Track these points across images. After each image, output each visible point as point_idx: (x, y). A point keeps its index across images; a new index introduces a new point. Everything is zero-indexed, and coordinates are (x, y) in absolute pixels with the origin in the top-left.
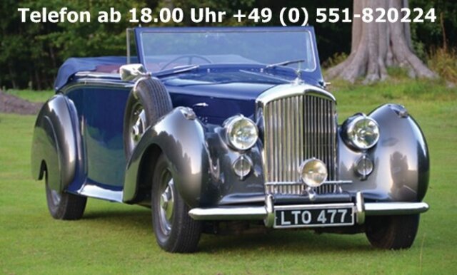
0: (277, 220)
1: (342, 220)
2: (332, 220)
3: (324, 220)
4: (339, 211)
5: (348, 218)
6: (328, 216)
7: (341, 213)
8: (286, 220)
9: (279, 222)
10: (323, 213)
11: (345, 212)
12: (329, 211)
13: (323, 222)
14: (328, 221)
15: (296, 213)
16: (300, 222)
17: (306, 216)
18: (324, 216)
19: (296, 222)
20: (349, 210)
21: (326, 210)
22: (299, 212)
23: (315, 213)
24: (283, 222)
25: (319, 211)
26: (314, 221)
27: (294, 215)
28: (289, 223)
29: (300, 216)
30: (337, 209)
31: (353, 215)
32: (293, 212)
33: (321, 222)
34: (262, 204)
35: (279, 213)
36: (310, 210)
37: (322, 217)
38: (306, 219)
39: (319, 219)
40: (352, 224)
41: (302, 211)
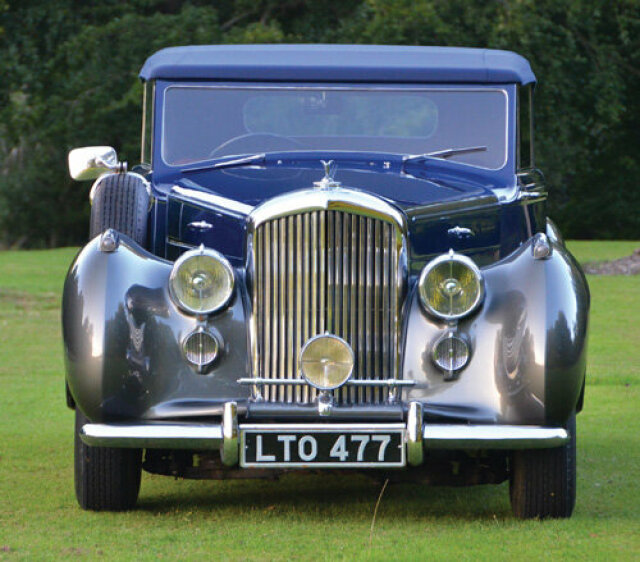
0: (247, 451)
1: (381, 456)
2: (360, 456)
3: (344, 454)
4: (375, 438)
5: (392, 452)
6: (352, 447)
7: (379, 443)
8: (265, 453)
9: (251, 456)
10: (341, 441)
11: (386, 440)
12: (353, 438)
13: (343, 458)
14: (352, 458)
15: (287, 440)
16: (295, 457)
17: (308, 446)
18: (343, 447)
19: (287, 456)
20: (396, 438)
21: (348, 435)
22: (293, 438)
23: (326, 441)
24: (259, 456)
25: (334, 436)
26: (324, 454)
27: (282, 443)
28: (273, 458)
29: (294, 446)
30: (370, 435)
31: (402, 447)
32: (280, 438)
33: (337, 459)
34: (217, 420)
35: (251, 438)
36: (315, 435)
37: (339, 449)
38: (308, 451)
39: (333, 453)
40: (402, 464)
41: (299, 435)
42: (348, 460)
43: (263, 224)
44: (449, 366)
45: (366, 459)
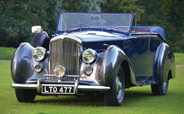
0: (43, 90)
1: (70, 92)
2: (66, 92)
3: (62, 91)
4: (69, 88)
5: (72, 91)
6: (64, 89)
7: (70, 89)
8: (46, 90)
9: (44, 91)
10: (62, 88)
11: (71, 88)
12: (64, 88)
13: (62, 92)
14: (64, 92)
15: (51, 88)
16: (52, 91)
17: (55, 89)
18: (62, 90)
20: (73, 88)
21: (63, 87)
23: (59, 88)
24: (45, 91)
26: (58, 91)
27: (50, 88)
28: (48, 91)
30: (68, 87)
31: (74, 90)
33: (61, 92)
34: (36, 83)
35: (44, 87)
36: (57, 87)
37: (61, 90)
39: (60, 91)
40: (74, 93)
41: (53, 87)
42: (63, 92)
43: (52, 42)
44: (88, 73)
45: (71, 92)
